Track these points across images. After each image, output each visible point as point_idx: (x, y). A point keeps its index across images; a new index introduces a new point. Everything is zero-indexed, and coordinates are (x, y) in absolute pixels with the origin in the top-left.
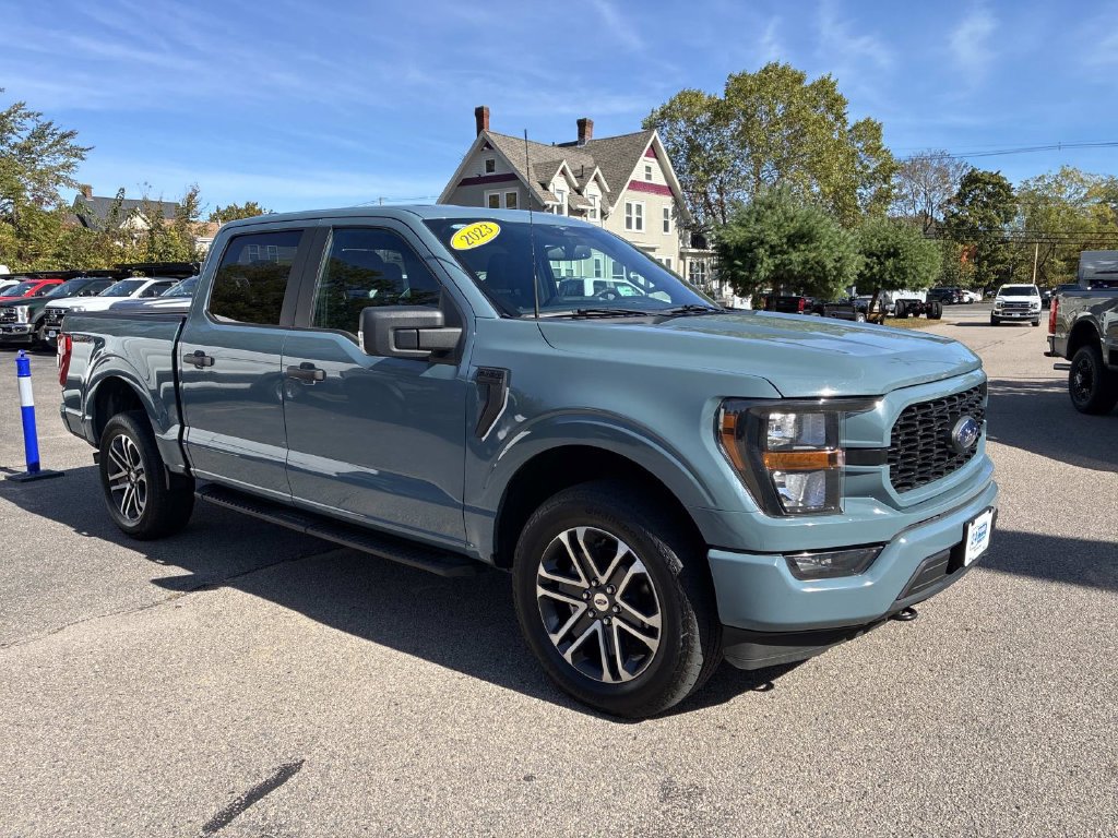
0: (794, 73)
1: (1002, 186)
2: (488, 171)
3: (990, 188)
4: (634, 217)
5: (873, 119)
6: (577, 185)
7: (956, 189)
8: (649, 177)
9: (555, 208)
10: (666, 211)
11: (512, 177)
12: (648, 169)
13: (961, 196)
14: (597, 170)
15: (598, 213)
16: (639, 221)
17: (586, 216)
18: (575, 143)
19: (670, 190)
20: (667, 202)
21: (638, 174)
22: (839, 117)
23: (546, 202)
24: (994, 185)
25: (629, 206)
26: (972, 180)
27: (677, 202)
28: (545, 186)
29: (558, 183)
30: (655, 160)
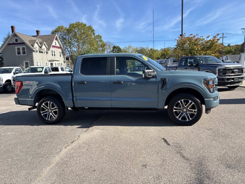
0: (84, 24)
1: (120, 49)
2: (16, 42)
3: (118, 49)
4: (53, 53)
5: (99, 35)
6: (40, 46)
7: (112, 49)
8: (56, 44)
9: (36, 51)
10: (60, 52)
11: (23, 43)
12: (55, 43)
13: (113, 50)
14: (45, 42)
15: (46, 52)
16: (55, 54)
17: (43, 53)
18: (36, 36)
19: (60, 48)
20: (60, 50)
21: (53, 44)
22: (94, 34)
23: (34, 50)
24: (118, 48)
25: (52, 51)
26: (114, 47)
27: (62, 50)
28: (33, 46)
29: (36, 45)
30: (57, 41)
